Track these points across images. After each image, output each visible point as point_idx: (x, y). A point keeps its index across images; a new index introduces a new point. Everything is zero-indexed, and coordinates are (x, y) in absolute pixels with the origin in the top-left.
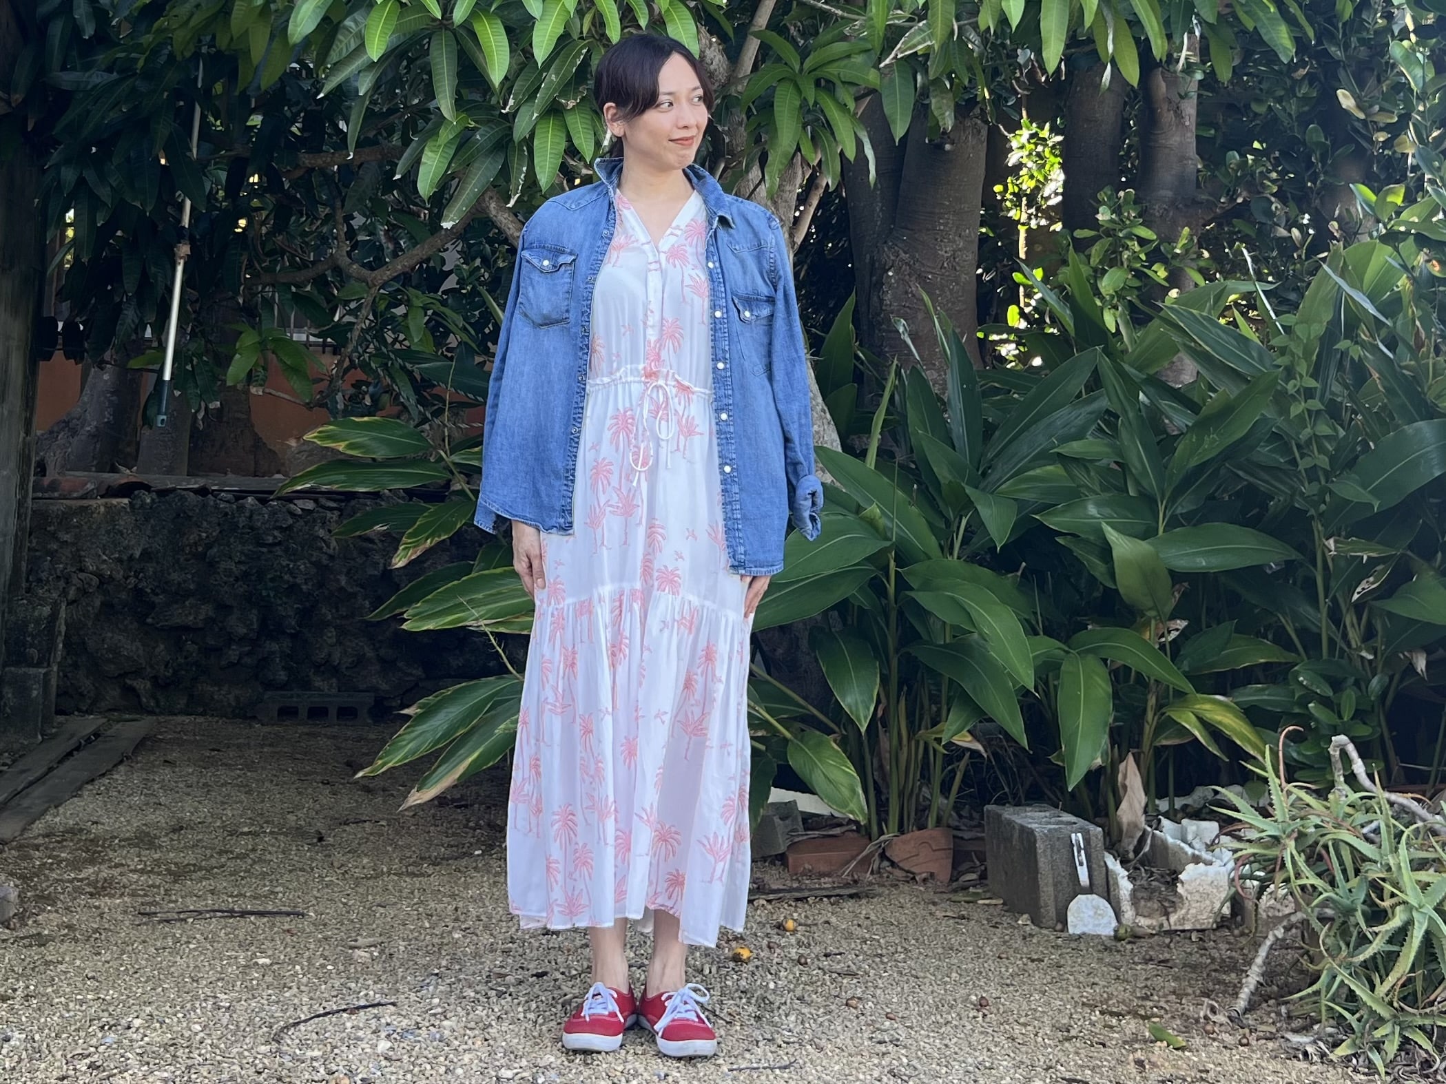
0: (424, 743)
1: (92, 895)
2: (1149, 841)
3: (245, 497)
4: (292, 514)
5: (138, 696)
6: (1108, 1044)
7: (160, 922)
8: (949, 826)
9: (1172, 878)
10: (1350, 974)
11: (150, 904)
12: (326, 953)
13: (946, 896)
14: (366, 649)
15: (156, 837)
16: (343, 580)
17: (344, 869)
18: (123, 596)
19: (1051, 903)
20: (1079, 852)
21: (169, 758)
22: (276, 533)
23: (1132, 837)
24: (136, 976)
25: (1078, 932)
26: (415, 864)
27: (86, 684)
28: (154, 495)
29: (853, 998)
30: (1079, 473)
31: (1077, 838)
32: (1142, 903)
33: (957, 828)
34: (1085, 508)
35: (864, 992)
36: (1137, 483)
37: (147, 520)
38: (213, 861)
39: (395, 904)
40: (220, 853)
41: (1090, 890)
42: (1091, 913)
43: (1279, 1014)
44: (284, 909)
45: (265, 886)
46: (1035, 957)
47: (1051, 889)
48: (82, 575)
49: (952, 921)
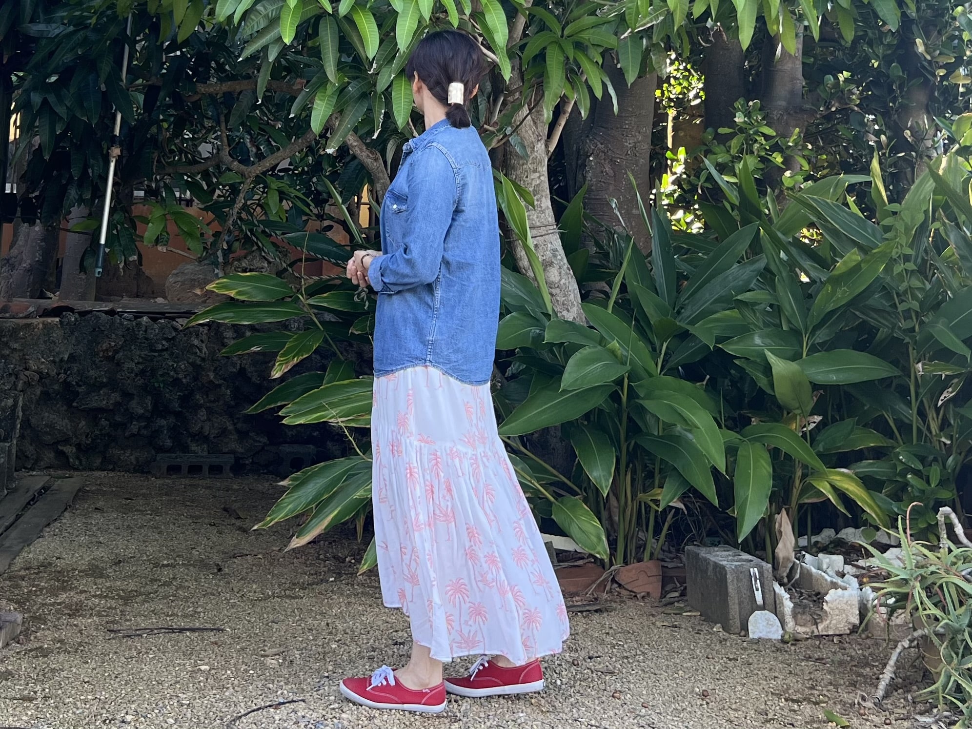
0: (298, 505)
1: (69, 615)
2: (799, 571)
3: (143, 316)
4: (175, 329)
5: (67, 458)
6: (795, 724)
7: (124, 637)
8: (658, 559)
9: (818, 598)
10: (959, 675)
11: (113, 622)
12: (246, 661)
13: (660, 610)
14: (228, 424)
15: (103, 569)
16: (212, 376)
17: (241, 593)
18: (56, 387)
19: (737, 616)
20: (756, 581)
21: (98, 506)
22: (164, 342)
23: (786, 567)
24: (118, 680)
25: (756, 637)
26: (290, 589)
27: (30, 449)
28: (77, 316)
29: (616, 692)
30: (748, 314)
31: (755, 571)
32: (799, 616)
33: (663, 560)
34: (753, 339)
35: (622, 686)
36: (789, 322)
37: (72, 333)
38: (148, 588)
39: (283, 621)
40: (152, 581)
41: (763, 608)
42: (765, 624)
43: (906, 699)
44: (208, 626)
45: (189, 607)
46: (731, 657)
47: (737, 607)
48: (27, 373)
49: (668, 630)
